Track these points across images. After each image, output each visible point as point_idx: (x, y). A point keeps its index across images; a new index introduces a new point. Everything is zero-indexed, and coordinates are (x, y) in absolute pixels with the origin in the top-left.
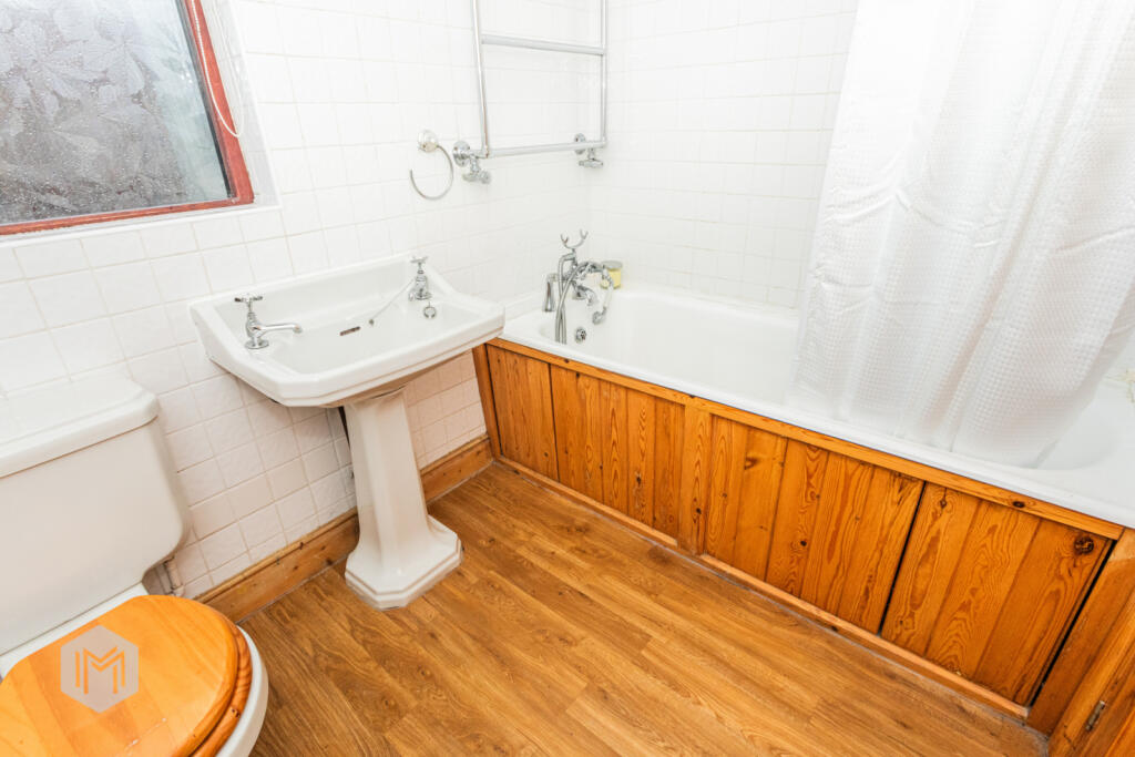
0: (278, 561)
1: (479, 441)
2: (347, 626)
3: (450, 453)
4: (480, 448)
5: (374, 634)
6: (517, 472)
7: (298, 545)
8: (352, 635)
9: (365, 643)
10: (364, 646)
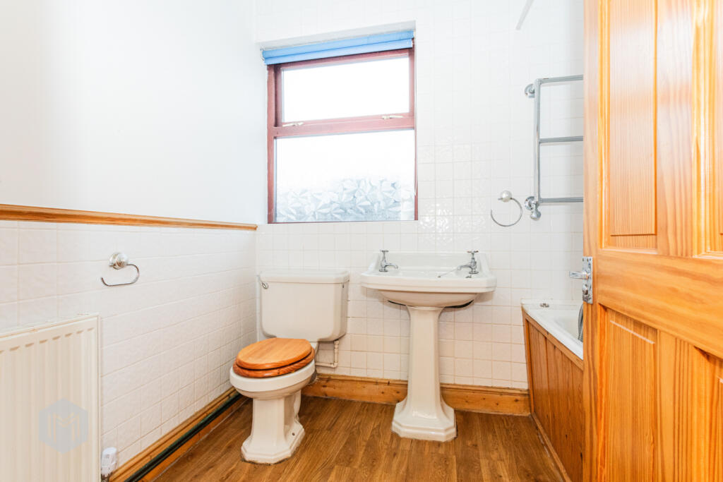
0: (377, 383)
1: (519, 392)
2: (375, 426)
3: (492, 387)
4: (519, 398)
5: (379, 436)
6: (537, 428)
7: (387, 382)
8: (373, 430)
9: (372, 436)
10: (371, 436)
